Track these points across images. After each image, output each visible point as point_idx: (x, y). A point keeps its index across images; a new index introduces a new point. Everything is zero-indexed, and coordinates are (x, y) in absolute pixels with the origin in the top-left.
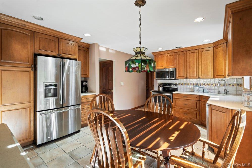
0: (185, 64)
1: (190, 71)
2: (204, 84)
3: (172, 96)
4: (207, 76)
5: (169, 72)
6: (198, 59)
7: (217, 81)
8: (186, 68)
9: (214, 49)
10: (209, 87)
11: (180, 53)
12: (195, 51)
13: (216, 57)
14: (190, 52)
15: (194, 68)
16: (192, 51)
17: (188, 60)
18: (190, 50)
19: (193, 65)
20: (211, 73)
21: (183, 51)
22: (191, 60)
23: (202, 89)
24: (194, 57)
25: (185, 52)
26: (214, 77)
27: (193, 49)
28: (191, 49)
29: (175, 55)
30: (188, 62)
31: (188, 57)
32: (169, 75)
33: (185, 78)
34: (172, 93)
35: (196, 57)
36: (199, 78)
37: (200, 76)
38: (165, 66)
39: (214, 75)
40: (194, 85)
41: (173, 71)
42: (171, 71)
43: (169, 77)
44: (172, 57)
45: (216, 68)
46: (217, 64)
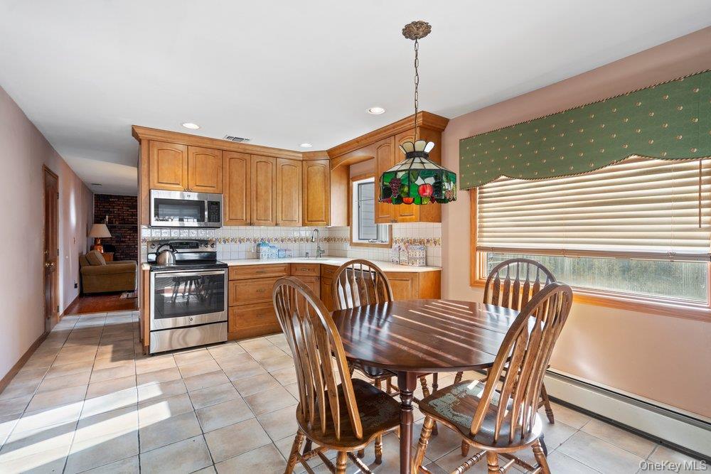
0: (248, 186)
1: (258, 208)
2: (276, 239)
3: (226, 276)
4: (290, 222)
5: (207, 206)
6: (274, 180)
7: (306, 232)
8: (248, 199)
9: (304, 165)
10: (283, 246)
11: (236, 155)
12: (271, 159)
13: (308, 183)
14: (259, 159)
15: (268, 200)
16: (264, 159)
17: (253, 176)
18: (259, 153)
19: (265, 193)
20: (297, 214)
21: (242, 151)
22: (260, 178)
23: (274, 251)
24: (266, 172)
25: (247, 157)
26: (304, 224)
27: (265, 154)
28: (262, 153)
29: (220, 157)
30: (255, 183)
31: (254, 170)
32: (206, 213)
33: (247, 224)
34: (225, 266)
35: (270, 175)
36: (277, 225)
37: (280, 221)
38: (185, 183)
39: (303, 220)
40: (255, 241)
41: (217, 204)
42: (211, 203)
43: (206, 220)
44: (211, 160)
45: (308, 205)
46: (311, 198)
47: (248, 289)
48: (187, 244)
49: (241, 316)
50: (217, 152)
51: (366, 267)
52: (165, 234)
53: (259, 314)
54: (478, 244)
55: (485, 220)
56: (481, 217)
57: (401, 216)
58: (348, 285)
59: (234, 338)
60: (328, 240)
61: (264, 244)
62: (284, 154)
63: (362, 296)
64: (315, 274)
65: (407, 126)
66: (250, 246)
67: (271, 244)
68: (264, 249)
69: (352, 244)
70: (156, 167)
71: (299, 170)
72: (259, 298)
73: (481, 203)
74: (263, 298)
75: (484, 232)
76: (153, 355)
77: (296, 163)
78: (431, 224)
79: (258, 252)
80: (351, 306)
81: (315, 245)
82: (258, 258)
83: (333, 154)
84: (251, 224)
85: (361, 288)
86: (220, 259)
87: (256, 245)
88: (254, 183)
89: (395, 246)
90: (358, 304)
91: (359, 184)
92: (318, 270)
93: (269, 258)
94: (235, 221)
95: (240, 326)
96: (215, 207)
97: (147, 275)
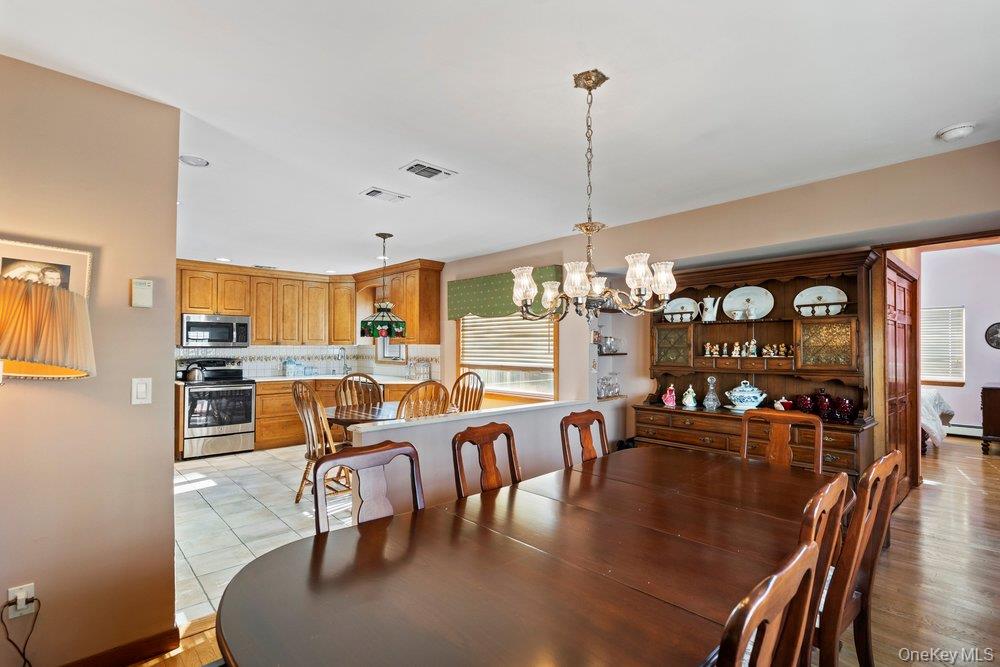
0: (275, 307)
1: (285, 328)
2: (303, 357)
3: (254, 391)
4: (316, 340)
5: (235, 327)
6: (301, 302)
7: (335, 350)
8: (275, 320)
9: (331, 287)
10: (310, 363)
11: (263, 280)
12: (297, 282)
13: (335, 303)
14: (284, 282)
15: (294, 321)
16: (290, 282)
17: (280, 300)
18: (285, 277)
19: (292, 314)
20: (324, 333)
21: (268, 276)
22: (287, 301)
23: (301, 369)
24: (293, 295)
25: (275, 281)
26: (330, 343)
27: (291, 278)
28: (288, 278)
29: (248, 282)
31: (280, 293)
32: (235, 333)
33: (273, 344)
34: (253, 382)
35: (296, 297)
36: (303, 344)
37: (306, 340)
38: (215, 307)
39: (330, 339)
40: (281, 359)
41: (245, 325)
42: (239, 325)
43: (234, 341)
44: (239, 285)
45: (334, 325)
47: (274, 403)
48: (214, 362)
49: (267, 427)
50: (245, 278)
51: (363, 379)
52: (192, 354)
53: (285, 426)
54: (462, 362)
55: (465, 343)
56: (463, 341)
58: (348, 390)
59: (260, 447)
60: (357, 357)
61: (290, 361)
62: (309, 278)
63: (359, 398)
65: (411, 267)
66: (277, 364)
67: (298, 362)
68: (290, 367)
69: (377, 361)
70: (187, 294)
71: (325, 292)
72: (285, 411)
73: (463, 330)
74: (289, 411)
76: (186, 460)
77: (323, 285)
78: (432, 346)
79: (284, 369)
80: (350, 403)
81: (342, 362)
82: (284, 375)
83: (359, 279)
84: (277, 343)
85: (359, 393)
86: (246, 376)
87: (282, 363)
88: (281, 306)
89: (409, 363)
90: (356, 403)
93: (294, 374)
94: (261, 341)
95: (266, 437)
96: (243, 329)
97: (182, 389)
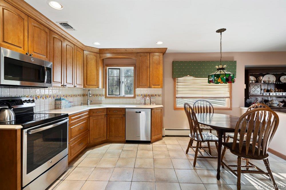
0: (63, 59)
3: (68, 123)
4: (79, 85)
14: (67, 42)
17: (65, 54)
18: (68, 39)
20: (82, 80)
21: (60, 34)
22: (68, 56)
24: (70, 53)
34: (67, 115)
35: (72, 55)
36: (75, 87)
38: (26, 48)
40: (54, 97)
41: (50, 70)
44: (43, 34)
45: (87, 76)
46: (88, 72)
47: (76, 129)
50: (47, 30)
54: (177, 96)
55: (178, 88)
57: (153, 85)
64: (104, 114)
65: (157, 51)
69: (106, 97)
71: (82, 55)
73: (177, 83)
75: (178, 92)
77: (81, 51)
87: (54, 100)
91: (109, 69)
92: (105, 111)
95: (73, 156)
